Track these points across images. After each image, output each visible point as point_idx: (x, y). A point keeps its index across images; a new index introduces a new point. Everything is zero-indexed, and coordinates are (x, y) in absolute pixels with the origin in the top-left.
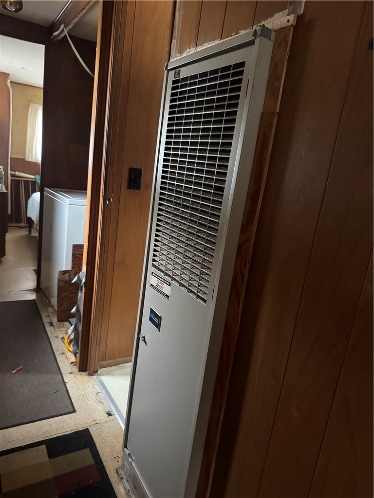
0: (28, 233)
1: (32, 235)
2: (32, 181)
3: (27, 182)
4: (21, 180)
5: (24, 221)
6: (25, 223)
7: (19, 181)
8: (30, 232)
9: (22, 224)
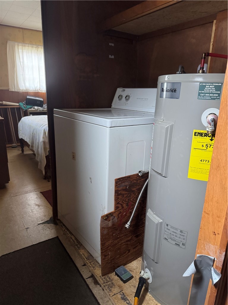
0: (21, 152)
1: (25, 153)
2: (17, 108)
3: (13, 109)
4: (8, 108)
5: (15, 142)
6: (15, 143)
7: (6, 109)
8: (23, 151)
9: (14, 145)
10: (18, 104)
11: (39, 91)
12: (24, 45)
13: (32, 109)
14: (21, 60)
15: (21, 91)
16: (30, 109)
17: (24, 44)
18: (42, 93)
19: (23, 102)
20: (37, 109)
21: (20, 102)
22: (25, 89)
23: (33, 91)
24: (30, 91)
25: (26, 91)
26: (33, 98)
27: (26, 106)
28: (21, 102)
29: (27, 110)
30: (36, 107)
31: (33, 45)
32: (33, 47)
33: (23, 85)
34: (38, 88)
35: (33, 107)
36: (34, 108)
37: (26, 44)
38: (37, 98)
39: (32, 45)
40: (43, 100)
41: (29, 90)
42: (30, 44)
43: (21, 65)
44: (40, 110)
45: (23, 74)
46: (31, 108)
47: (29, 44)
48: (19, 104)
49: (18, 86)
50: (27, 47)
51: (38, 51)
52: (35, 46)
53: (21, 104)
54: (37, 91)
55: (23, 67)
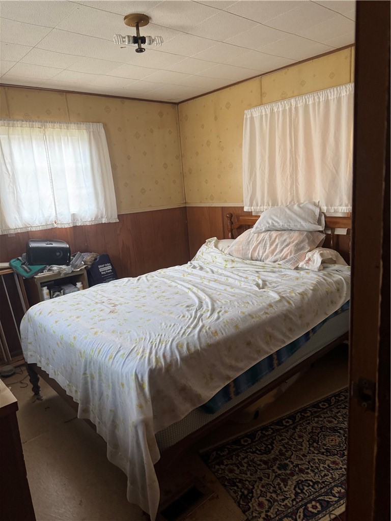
2: (5, 275)
5: (8, 358)
10: (6, 265)
11: (56, 226)
12: (11, 125)
13: (46, 273)
14: (8, 160)
15: (12, 232)
16: (40, 275)
17: (11, 122)
18: (62, 228)
19: (20, 258)
20: (59, 273)
21: (11, 259)
22: (21, 227)
23: (41, 228)
24: (34, 229)
25: (24, 230)
26: (44, 245)
27: (29, 269)
28: (14, 258)
29: (33, 277)
30: (55, 268)
31: (33, 122)
32: (33, 127)
33: (17, 216)
34: (53, 218)
35: (48, 267)
36: (49, 270)
37: (15, 122)
38: (55, 245)
39: (31, 123)
40: (68, 246)
41: (31, 227)
42: (27, 121)
43: (8, 171)
44: (66, 274)
45: (14, 193)
46: (42, 271)
47: (23, 121)
48: (10, 264)
49: (5, 221)
50: (19, 128)
51: (45, 134)
52: (37, 124)
53: (14, 262)
54: (50, 227)
55: (13, 175)
